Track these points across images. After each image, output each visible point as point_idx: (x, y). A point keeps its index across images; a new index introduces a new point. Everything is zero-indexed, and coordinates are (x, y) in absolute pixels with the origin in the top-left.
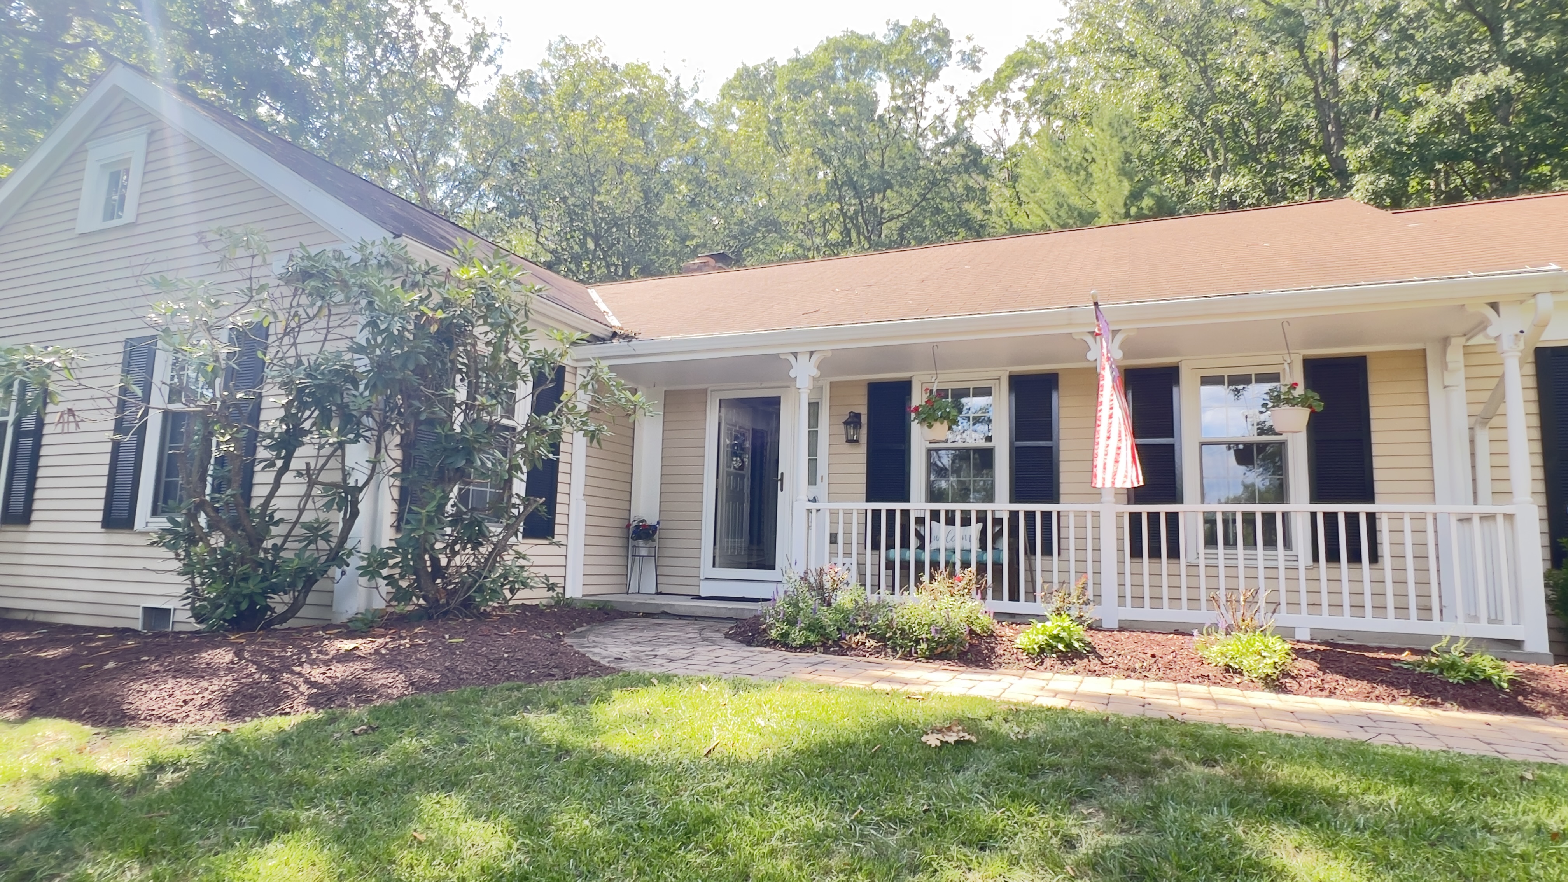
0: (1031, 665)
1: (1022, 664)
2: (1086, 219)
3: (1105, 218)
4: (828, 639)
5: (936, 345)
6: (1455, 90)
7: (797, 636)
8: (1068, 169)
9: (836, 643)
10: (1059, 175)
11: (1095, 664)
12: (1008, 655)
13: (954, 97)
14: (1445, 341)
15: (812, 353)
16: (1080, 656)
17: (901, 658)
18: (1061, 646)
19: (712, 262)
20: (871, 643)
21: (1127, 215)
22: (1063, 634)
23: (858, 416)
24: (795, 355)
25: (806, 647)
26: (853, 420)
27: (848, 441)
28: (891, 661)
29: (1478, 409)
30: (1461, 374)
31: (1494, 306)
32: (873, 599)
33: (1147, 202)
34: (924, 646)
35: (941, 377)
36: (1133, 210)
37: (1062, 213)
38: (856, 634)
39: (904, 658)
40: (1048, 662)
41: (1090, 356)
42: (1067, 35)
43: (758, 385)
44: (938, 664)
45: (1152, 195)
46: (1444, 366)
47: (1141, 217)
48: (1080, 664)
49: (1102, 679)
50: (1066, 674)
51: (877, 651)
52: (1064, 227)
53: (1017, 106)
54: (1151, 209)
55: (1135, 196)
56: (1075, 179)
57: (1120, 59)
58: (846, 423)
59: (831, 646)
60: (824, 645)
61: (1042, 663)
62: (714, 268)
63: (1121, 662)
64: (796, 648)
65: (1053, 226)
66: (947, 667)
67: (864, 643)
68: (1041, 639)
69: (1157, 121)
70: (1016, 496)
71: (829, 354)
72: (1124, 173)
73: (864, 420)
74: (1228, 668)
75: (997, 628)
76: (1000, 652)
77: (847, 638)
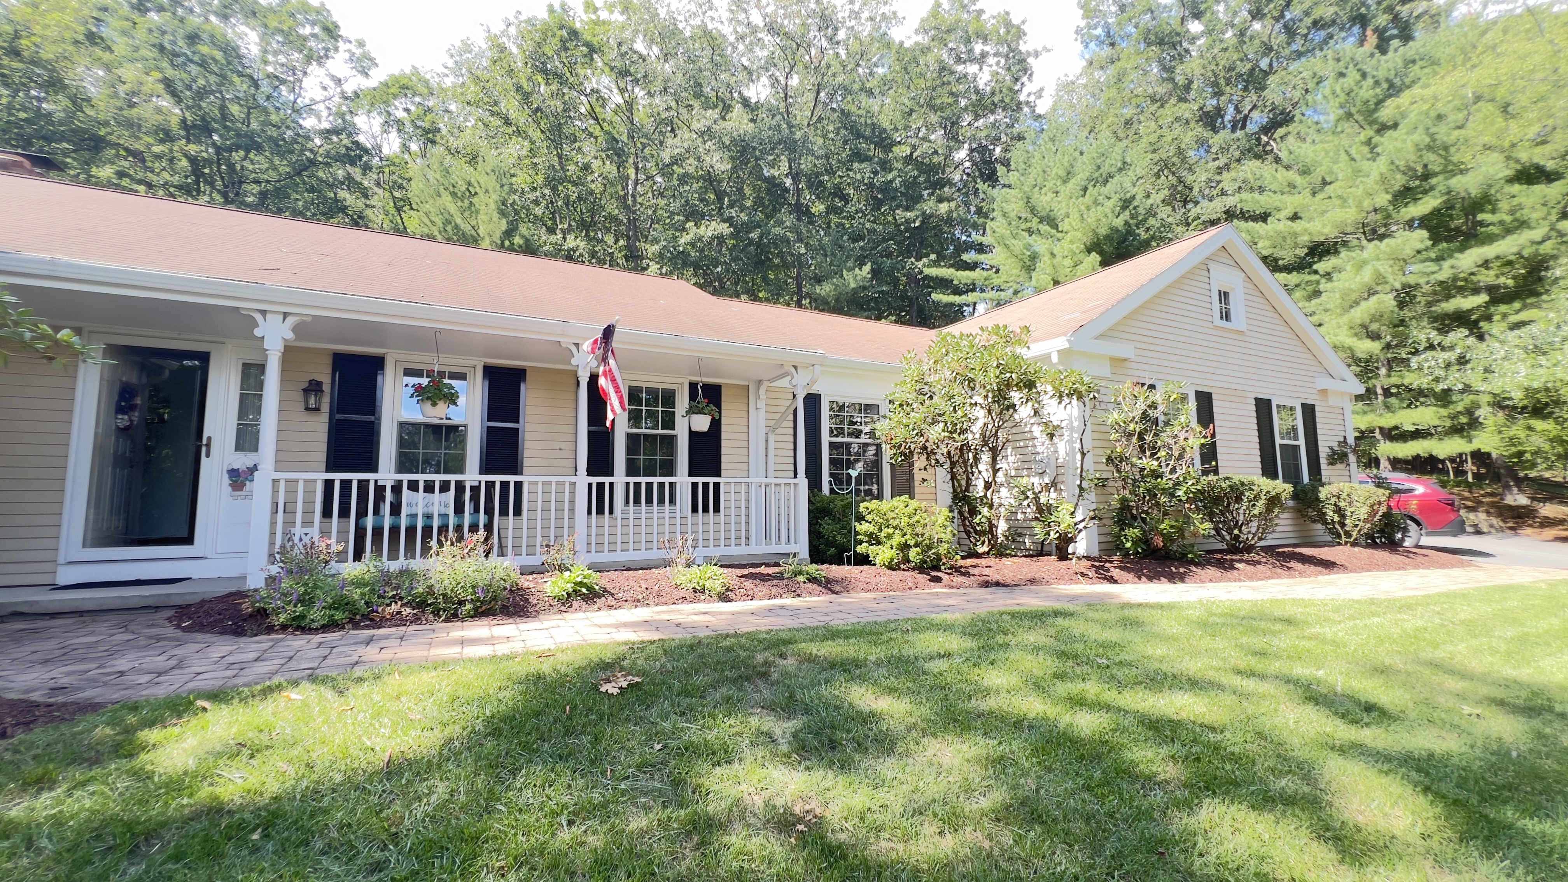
0: (563, 608)
1: (556, 609)
2: (470, 240)
3: (486, 243)
4: (355, 614)
5: (437, 331)
6: (703, 227)
7: (317, 615)
8: (454, 194)
9: (365, 617)
10: (447, 198)
11: (611, 601)
12: (542, 604)
13: (338, 90)
14: (760, 382)
15: (285, 315)
16: (599, 596)
17: (444, 621)
18: (584, 590)
19: (27, 163)
20: (406, 611)
21: (502, 246)
22: (585, 581)
23: (319, 384)
24: (264, 313)
25: (331, 626)
26: (314, 388)
27: (307, 409)
28: (437, 625)
29: (772, 423)
30: (764, 403)
31: (795, 367)
32: (394, 566)
33: (518, 240)
34: (469, 606)
35: (442, 361)
36: (507, 243)
37: (449, 228)
38: (390, 605)
39: (447, 620)
40: (576, 604)
41: (574, 362)
42: (449, 82)
43: (176, 336)
44: (485, 621)
45: (523, 236)
46: (758, 397)
47: (512, 249)
48: (600, 602)
49: (619, 611)
50: (593, 611)
51: (416, 620)
52: (449, 240)
53: (399, 123)
54: (520, 246)
55: (509, 233)
56: (459, 204)
57: (496, 122)
58: (305, 391)
59: (360, 621)
60: (351, 620)
61: (571, 606)
62: (31, 173)
63: (626, 596)
64: (317, 629)
65: (439, 237)
66: (495, 622)
67: (399, 613)
68: (569, 587)
69: (522, 180)
70: (485, 468)
71: (309, 319)
72: (503, 214)
73: (327, 388)
74: (695, 590)
75: (526, 582)
76: (535, 602)
77: (380, 609)
